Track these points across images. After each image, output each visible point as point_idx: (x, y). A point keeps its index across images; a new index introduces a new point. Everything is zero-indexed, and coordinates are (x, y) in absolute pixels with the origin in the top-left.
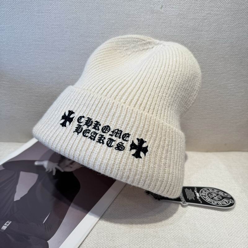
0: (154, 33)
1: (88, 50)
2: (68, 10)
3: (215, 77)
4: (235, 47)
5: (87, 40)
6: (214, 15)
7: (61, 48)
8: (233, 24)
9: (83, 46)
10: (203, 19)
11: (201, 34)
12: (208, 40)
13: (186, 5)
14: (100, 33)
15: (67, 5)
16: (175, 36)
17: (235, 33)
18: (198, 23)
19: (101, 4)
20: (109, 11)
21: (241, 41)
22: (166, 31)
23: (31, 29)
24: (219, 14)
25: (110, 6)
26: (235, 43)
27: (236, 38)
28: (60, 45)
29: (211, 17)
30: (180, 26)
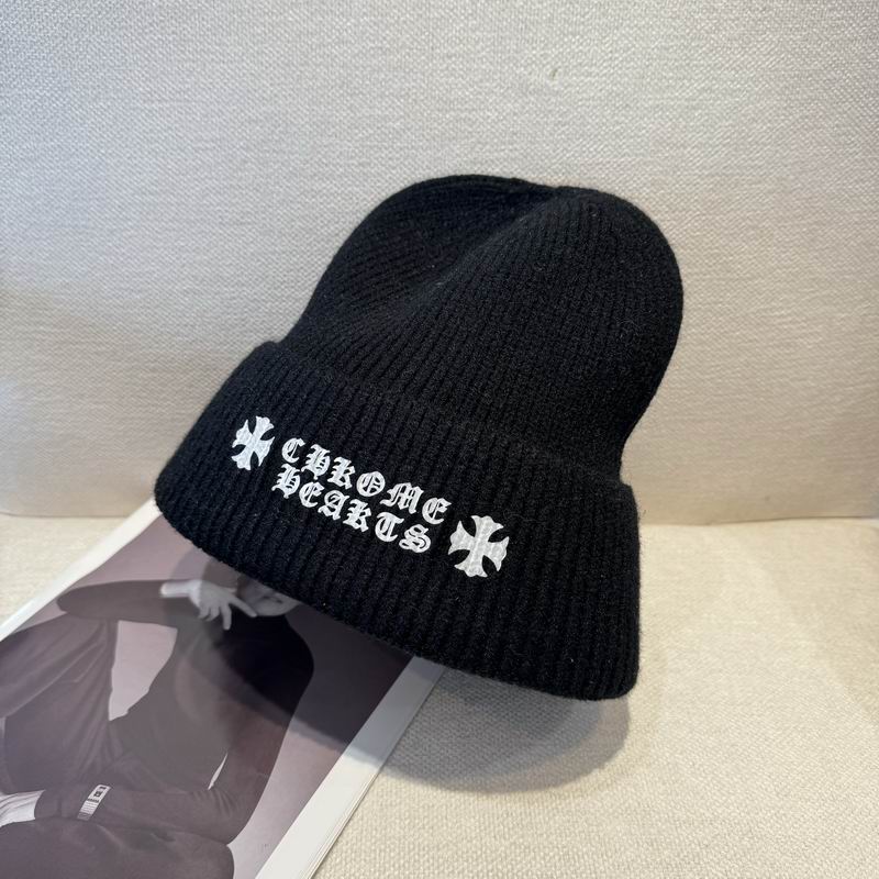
0: (529, 158)
1: (317, 218)
2: (248, 91)
3: (729, 291)
4: (791, 193)
5: (314, 188)
6: (723, 94)
7: (227, 214)
8: (783, 121)
9: (299, 206)
10: (687, 107)
11: (684, 155)
12: (706, 173)
13: (632, 63)
14: (356, 163)
15: (244, 74)
16: (598, 164)
17: (792, 147)
18: (671, 120)
19: (357, 68)
20: (383, 93)
21: (810, 174)
22: (568, 151)
23: (128, 155)
24: (739, 89)
25: (386, 75)
26: (793, 181)
27: (796, 162)
28: (226, 205)
29: (715, 101)
30: (614, 133)
